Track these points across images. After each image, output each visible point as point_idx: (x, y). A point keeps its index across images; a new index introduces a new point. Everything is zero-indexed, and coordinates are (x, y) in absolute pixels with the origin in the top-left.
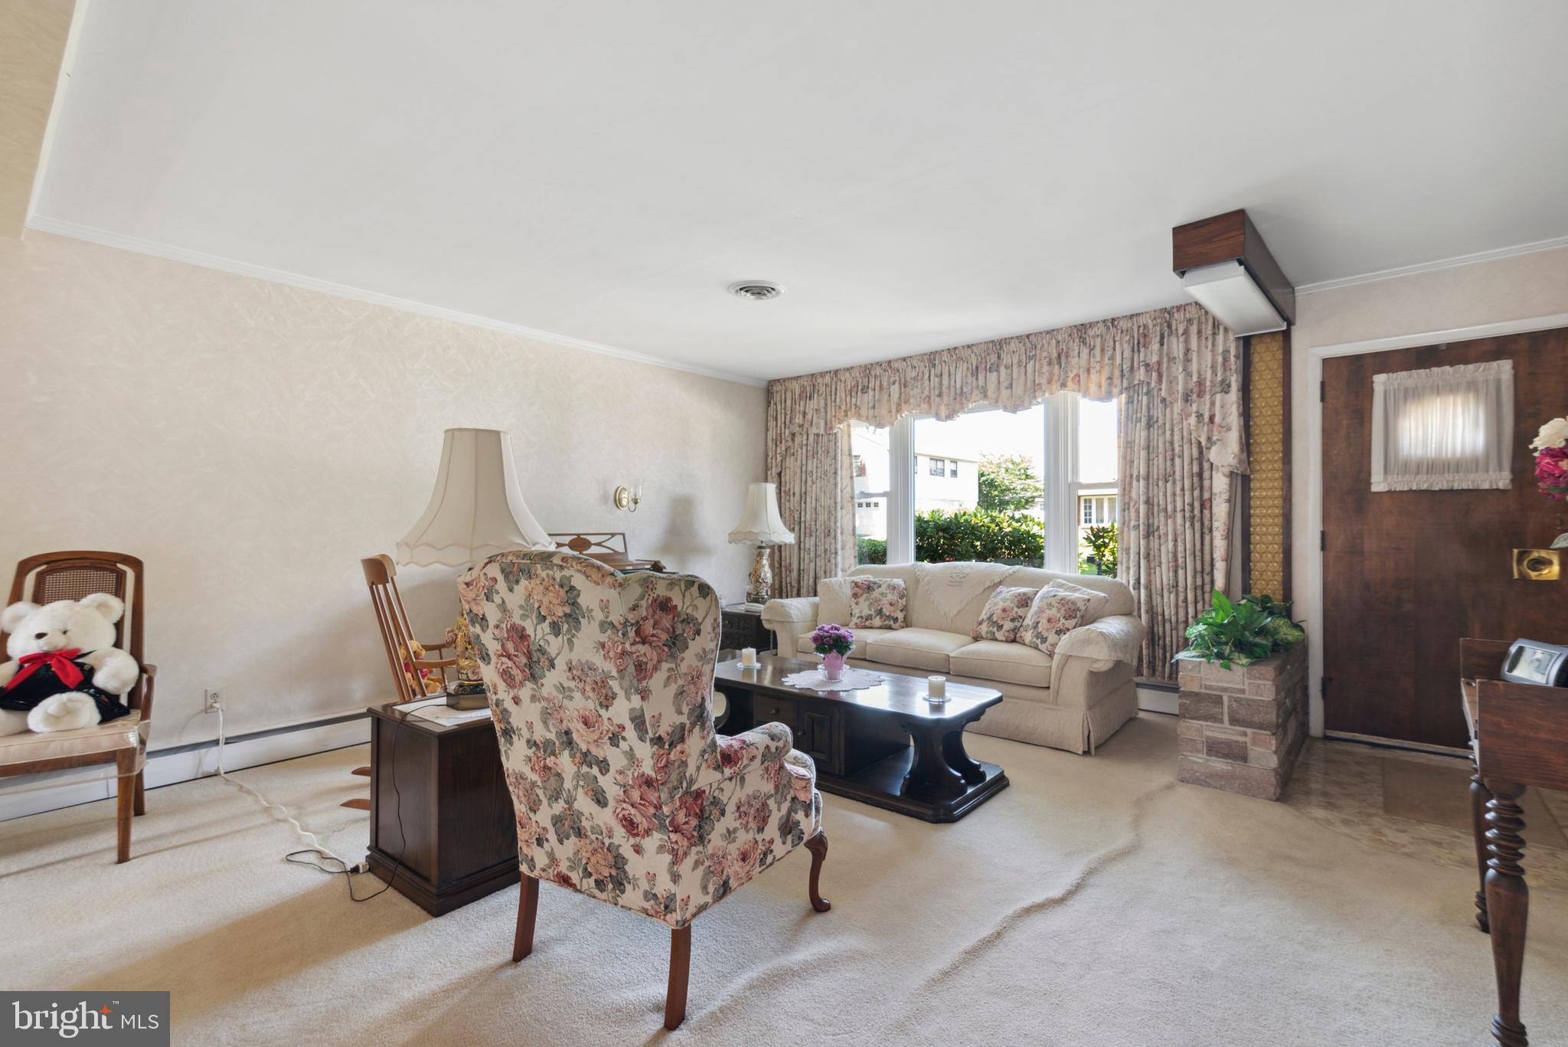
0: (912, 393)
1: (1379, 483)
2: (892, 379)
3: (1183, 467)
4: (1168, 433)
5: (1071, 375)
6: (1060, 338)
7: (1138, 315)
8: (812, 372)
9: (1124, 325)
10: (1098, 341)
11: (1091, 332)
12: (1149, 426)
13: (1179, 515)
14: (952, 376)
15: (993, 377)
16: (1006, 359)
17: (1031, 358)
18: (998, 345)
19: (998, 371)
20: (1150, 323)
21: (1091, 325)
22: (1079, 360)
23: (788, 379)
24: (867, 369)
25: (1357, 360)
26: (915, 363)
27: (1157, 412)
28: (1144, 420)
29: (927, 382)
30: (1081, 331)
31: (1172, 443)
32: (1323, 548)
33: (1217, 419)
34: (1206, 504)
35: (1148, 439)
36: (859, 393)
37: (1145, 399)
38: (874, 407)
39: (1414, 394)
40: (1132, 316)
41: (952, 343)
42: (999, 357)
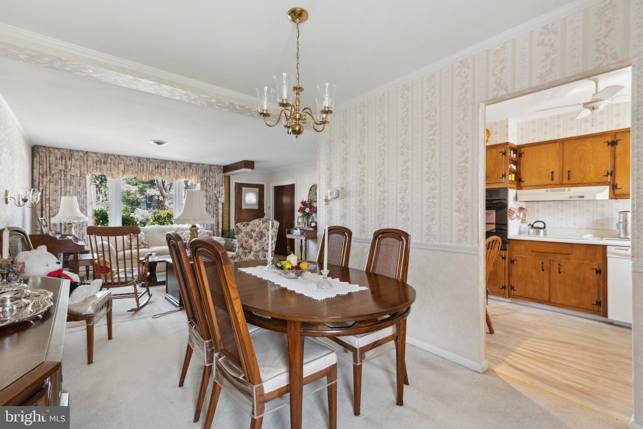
0: (130, 169)
1: (243, 208)
2: (120, 162)
3: (213, 201)
4: (210, 193)
5: (188, 175)
6: (184, 165)
7: (204, 164)
8: (71, 149)
9: (201, 166)
10: (195, 168)
11: (193, 165)
12: (206, 191)
13: (212, 213)
14: (148, 167)
15: (163, 171)
16: (167, 166)
17: (176, 168)
18: (166, 162)
19: (165, 169)
20: (207, 167)
21: (193, 164)
22: (189, 171)
23: (51, 147)
24: (106, 156)
25: (240, 184)
26: (132, 159)
27: (208, 189)
28: (205, 190)
29: (137, 167)
30: (190, 164)
31: (211, 196)
32: (235, 219)
33: (221, 192)
34: (217, 210)
35: (206, 195)
36: (102, 164)
37: (205, 185)
38: (111, 170)
39: (248, 192)
40: (203, 164)
41: (148, 156)
42: (165, 165)
